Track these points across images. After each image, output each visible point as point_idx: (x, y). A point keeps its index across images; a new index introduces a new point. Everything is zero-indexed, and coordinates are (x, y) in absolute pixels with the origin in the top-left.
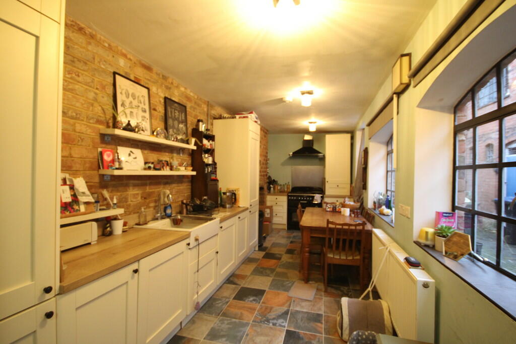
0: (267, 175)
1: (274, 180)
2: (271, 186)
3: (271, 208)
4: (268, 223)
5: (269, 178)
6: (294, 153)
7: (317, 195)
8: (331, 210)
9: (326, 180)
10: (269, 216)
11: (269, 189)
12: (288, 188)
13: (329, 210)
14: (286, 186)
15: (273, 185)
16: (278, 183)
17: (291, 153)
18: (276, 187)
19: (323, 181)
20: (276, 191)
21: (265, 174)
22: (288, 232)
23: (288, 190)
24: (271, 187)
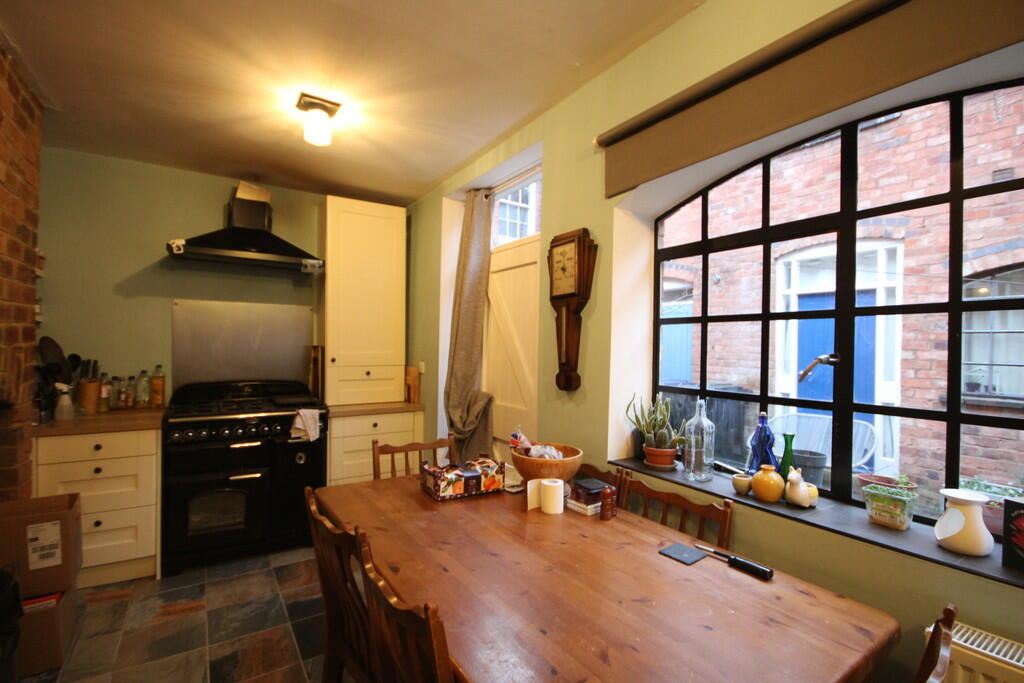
0: (29, 334)
1: (75, 358)
2: (62, 387)
3: (66, 508)
4: (52, 602)
5: (48, 345)
6: (190, 242)
7: (303, 412)
8: (460, 489)
9: (329, 356)
10: (56, 560)
11: (47, 402)
12: (153, 391)
13: (449, 492)
14: (144, 382)
15: (67, 382)
16: (102, 370)
17: (181, 242)
18: (91, 389)
19: (315, 359)
20: (90, 406)
21: (20, 326)
22: (168, 597)
23: (159, 400)
24: (58, 394)
